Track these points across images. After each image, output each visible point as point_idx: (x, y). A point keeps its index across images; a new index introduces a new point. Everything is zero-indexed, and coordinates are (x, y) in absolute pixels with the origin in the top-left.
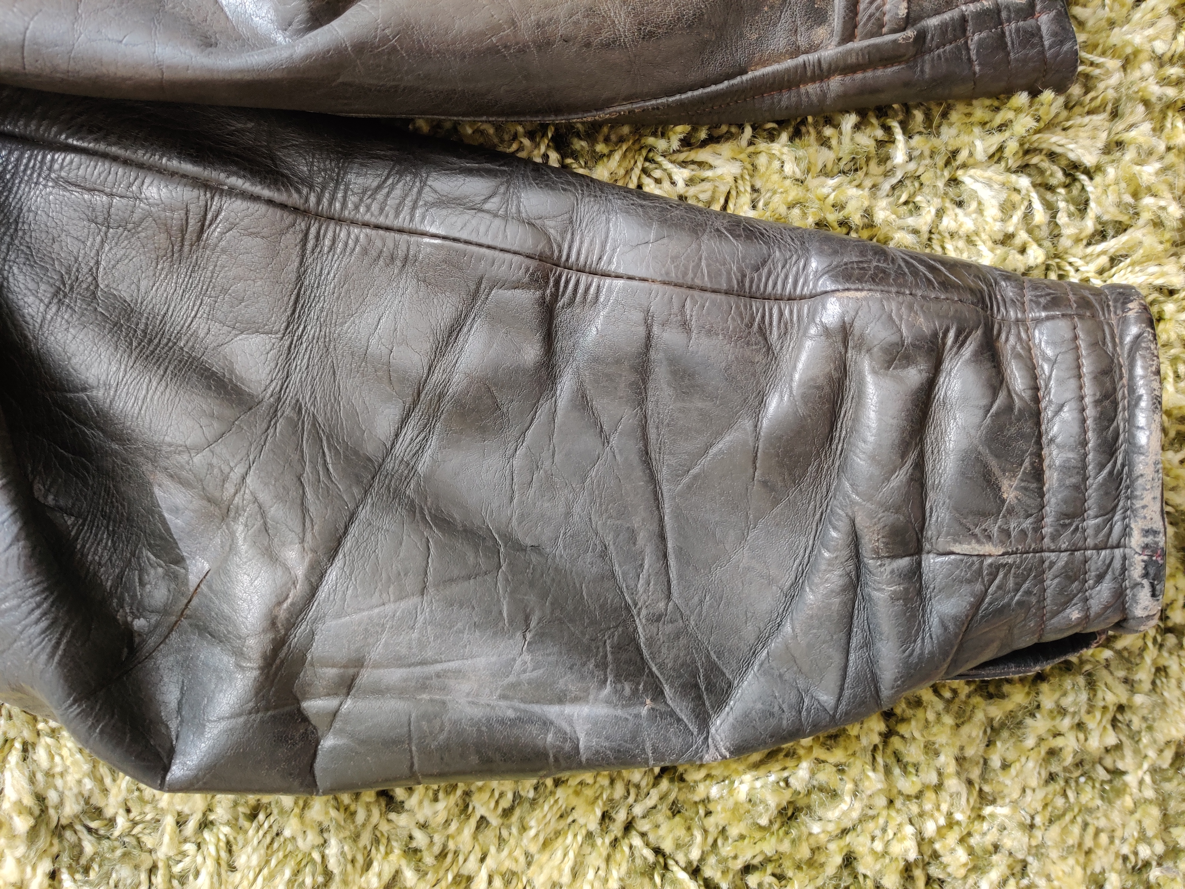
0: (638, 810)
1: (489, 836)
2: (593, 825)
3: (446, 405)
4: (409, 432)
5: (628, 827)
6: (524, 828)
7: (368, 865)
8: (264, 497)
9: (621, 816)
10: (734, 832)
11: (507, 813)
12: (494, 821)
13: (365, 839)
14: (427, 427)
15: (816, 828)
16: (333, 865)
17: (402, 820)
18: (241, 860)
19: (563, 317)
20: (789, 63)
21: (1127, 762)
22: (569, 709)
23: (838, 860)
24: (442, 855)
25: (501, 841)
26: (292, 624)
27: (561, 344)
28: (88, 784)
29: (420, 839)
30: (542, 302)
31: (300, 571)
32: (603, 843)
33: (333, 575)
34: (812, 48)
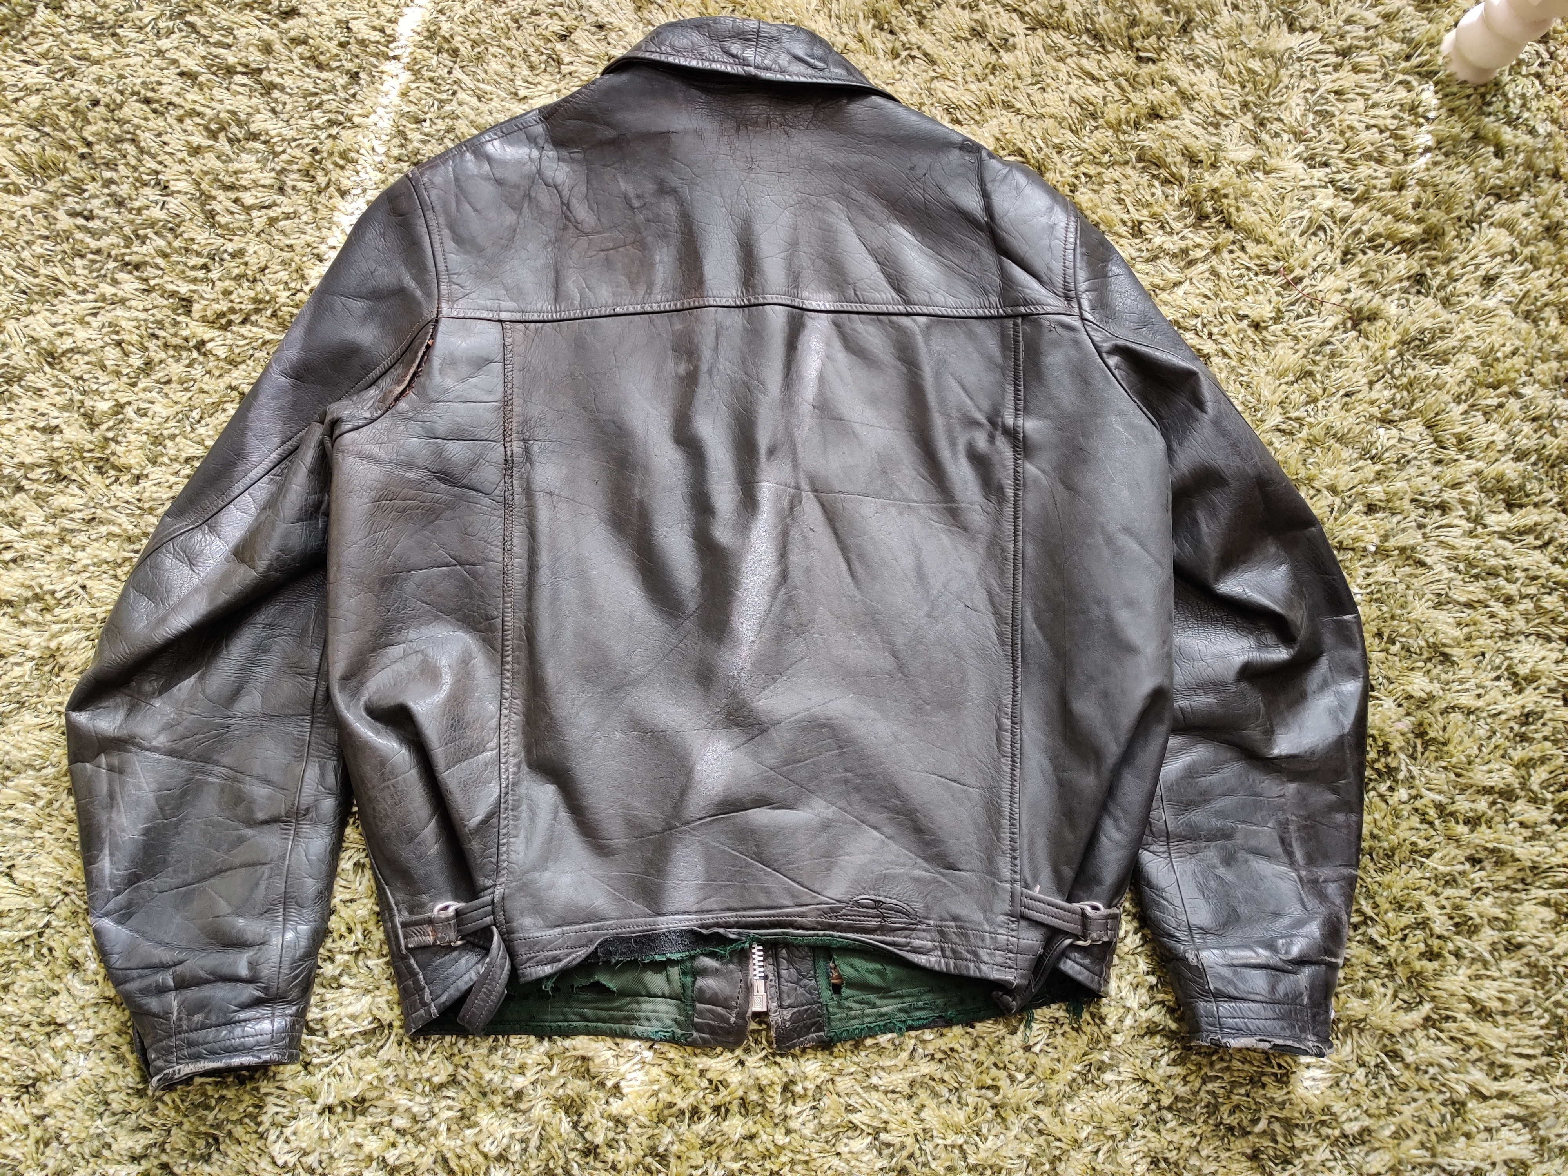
0: (73, 897)
1: (59, 834)
2: (65, 878)
3: (236, 785)
4: (224, 770)
5: (66, 894)
6: (62, 848)
7: (44, 785)
8: (186, 723)
9: (70, 890)
10: (66, 940)
11: (69, 840)
12: (65, 835)
13: (55, 783)
14: (228, 778)
15: (70, 976)
16: (44, 771)
17: (64, 796)
18: (44, 733)
19: (276, 826)
20: (392, 902)
21: (107, 1119)
22: (107, 858)
23: (56, 988)
24: (50, 815)
25: (57, 840)
26: (134, 744)
27: (266, 827)
28: (73, 665)
29: (56, 805)
30: (280, 816)
31: (154, 743)
32: (58, 884)
33: (156, 755)
34: (399, 911)
